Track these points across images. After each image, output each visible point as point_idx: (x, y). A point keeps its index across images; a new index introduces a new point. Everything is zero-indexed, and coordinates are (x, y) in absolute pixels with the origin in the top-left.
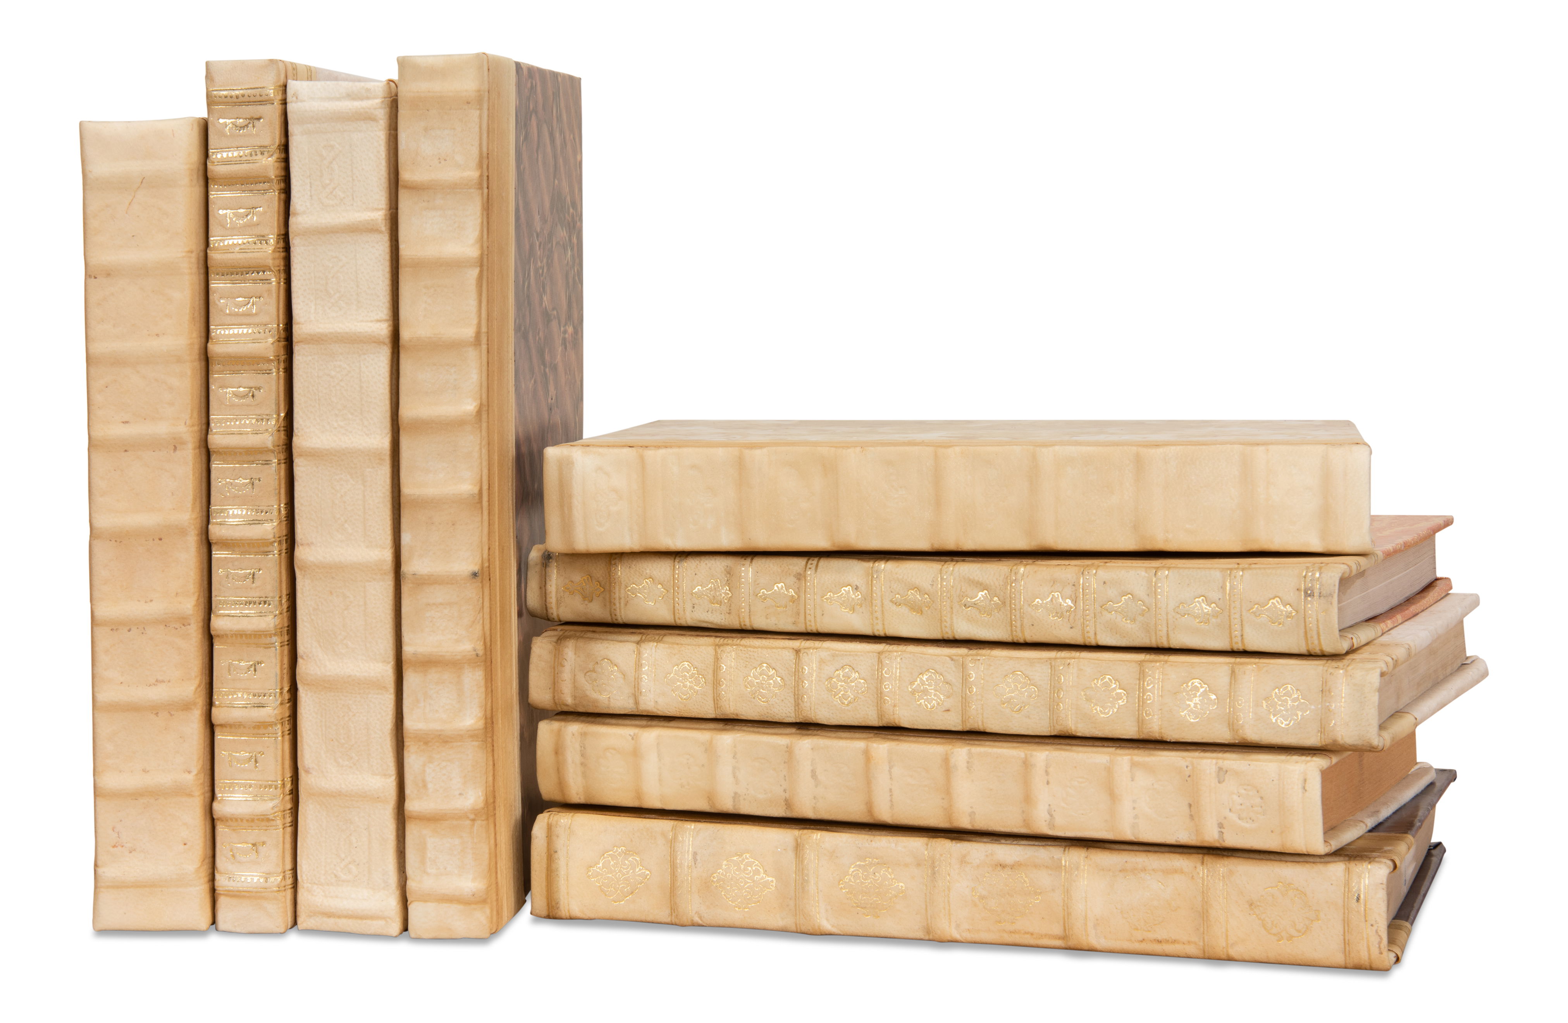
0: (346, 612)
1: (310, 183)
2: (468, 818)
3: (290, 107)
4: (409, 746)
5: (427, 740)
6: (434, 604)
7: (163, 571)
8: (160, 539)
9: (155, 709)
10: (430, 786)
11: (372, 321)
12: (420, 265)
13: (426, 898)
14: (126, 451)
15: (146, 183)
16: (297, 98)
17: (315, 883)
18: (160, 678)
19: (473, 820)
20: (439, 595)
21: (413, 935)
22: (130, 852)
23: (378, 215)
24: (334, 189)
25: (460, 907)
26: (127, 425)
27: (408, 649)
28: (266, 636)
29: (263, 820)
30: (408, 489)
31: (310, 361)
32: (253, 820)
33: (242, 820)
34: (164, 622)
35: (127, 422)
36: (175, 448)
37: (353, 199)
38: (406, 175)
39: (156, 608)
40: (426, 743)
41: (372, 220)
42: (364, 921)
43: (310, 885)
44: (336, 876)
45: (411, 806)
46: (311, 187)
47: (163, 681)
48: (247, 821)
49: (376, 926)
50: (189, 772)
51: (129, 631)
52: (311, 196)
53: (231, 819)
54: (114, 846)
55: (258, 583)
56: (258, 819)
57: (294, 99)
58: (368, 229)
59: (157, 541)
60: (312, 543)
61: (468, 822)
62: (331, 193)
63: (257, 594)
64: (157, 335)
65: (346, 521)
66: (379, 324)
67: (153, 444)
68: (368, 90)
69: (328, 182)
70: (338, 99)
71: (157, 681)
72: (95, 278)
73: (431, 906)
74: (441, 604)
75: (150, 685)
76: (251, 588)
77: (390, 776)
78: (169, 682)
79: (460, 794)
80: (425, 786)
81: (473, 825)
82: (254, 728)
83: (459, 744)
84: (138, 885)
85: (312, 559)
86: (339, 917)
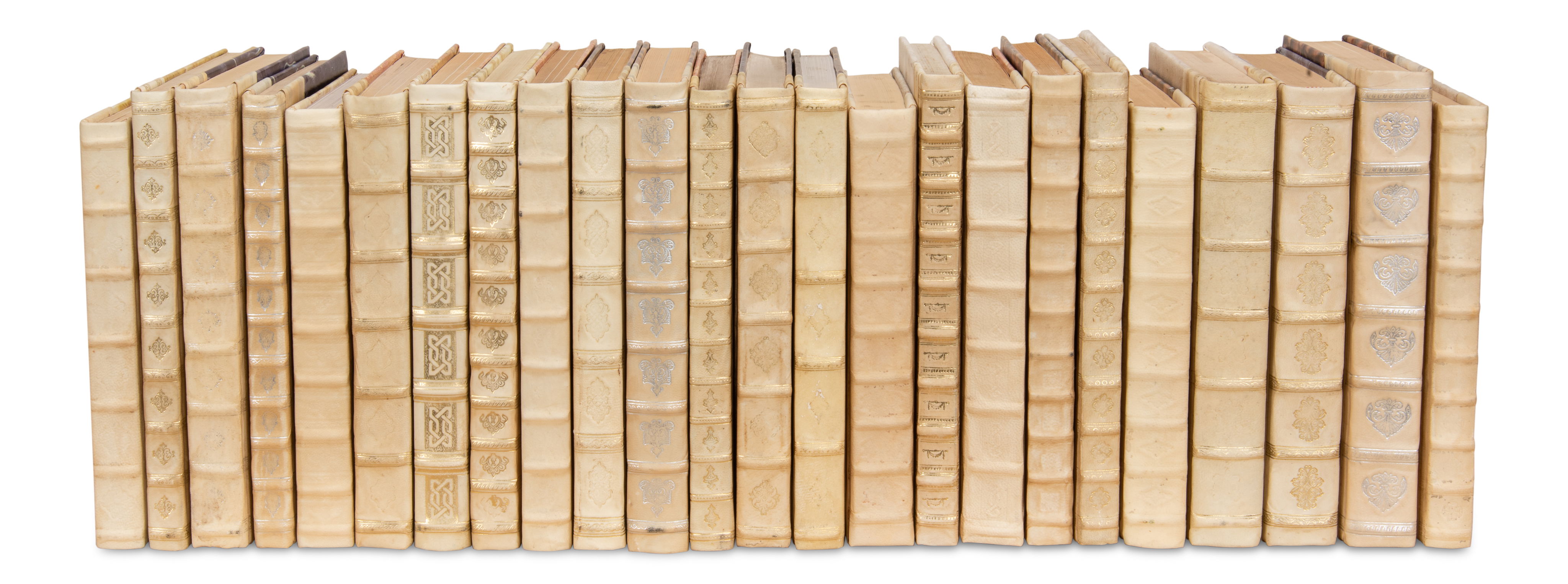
0: (997, 376)
1: (982, 143)
2: (1065, 482)
3: (969, 100)
4: (1031, 445)
5: (1042, 442)
6: (1049, 370)
7: (894, 355)
8: (893, 338)
9: (888, 429)
10: (1043, 466)
11: (1017, 220)
12: (1045, 189)
13: (1039, 524)
14: (874, 291)
15: (888, 144)
16: (975, 96)
17: (974, 518)
18: (891, 412)
19: (1067, 483)
20: (1052, 365)
21: (1030, 543)
22: (873, 505)
23: (1023, 163)
24: (997, 147)
25: (1059, 529)
26: (875, 277)
27: (1033, 393)
28: (951, 389)
29: (947, 486)
30: (1033, 308)
31: (979, 240)
32: (942, 487)
33: (935, 487)
34: (894, 383)
35: (876, 275)
36: (902, 289)
37: (1008, 153)
38: (1036, 138)
39: (890, 375)
40: (1042, 444)
41: (1020, 165)
42: (1004, 539)
43: (971, 520)
44: (987, 515)
45: (1031, 476)
46: (982, 145)
47: (893, 414)
48: (939, 487)
49: (1010, 541)
50: (906, 462)
51: (875, 387)
52: (982, 150)
53: (929, 486)
54: (864, 502)
55: (947, 360)
56: (945, 486)
57: (973, 96)
58: (1017, 170)
59: (891, 339)
60: (978, 338)
61: (1064, 485)
62: (995, 149)
63: (946, 366)
64: (893, 228)
65: (999, 327)
66: (1021, 221)
67: (890, 287)
68: (1019, 94)
69: (993, 143)
70: (1002, 98)
71: (889, 414)
72: (859, 196)
73: (1042, 529)
74: (1053, 370)
75: (886, 417)
76: (943, 363)
77: (1021, 463)
78: (896, 414)
79: (1061, 470)
80: (1040, 466)
81: (1067, 486)
82: (943, 438)
83: (1061, 444)
84: (878, 523)
85: (978, 347)
86: (989, 536)
